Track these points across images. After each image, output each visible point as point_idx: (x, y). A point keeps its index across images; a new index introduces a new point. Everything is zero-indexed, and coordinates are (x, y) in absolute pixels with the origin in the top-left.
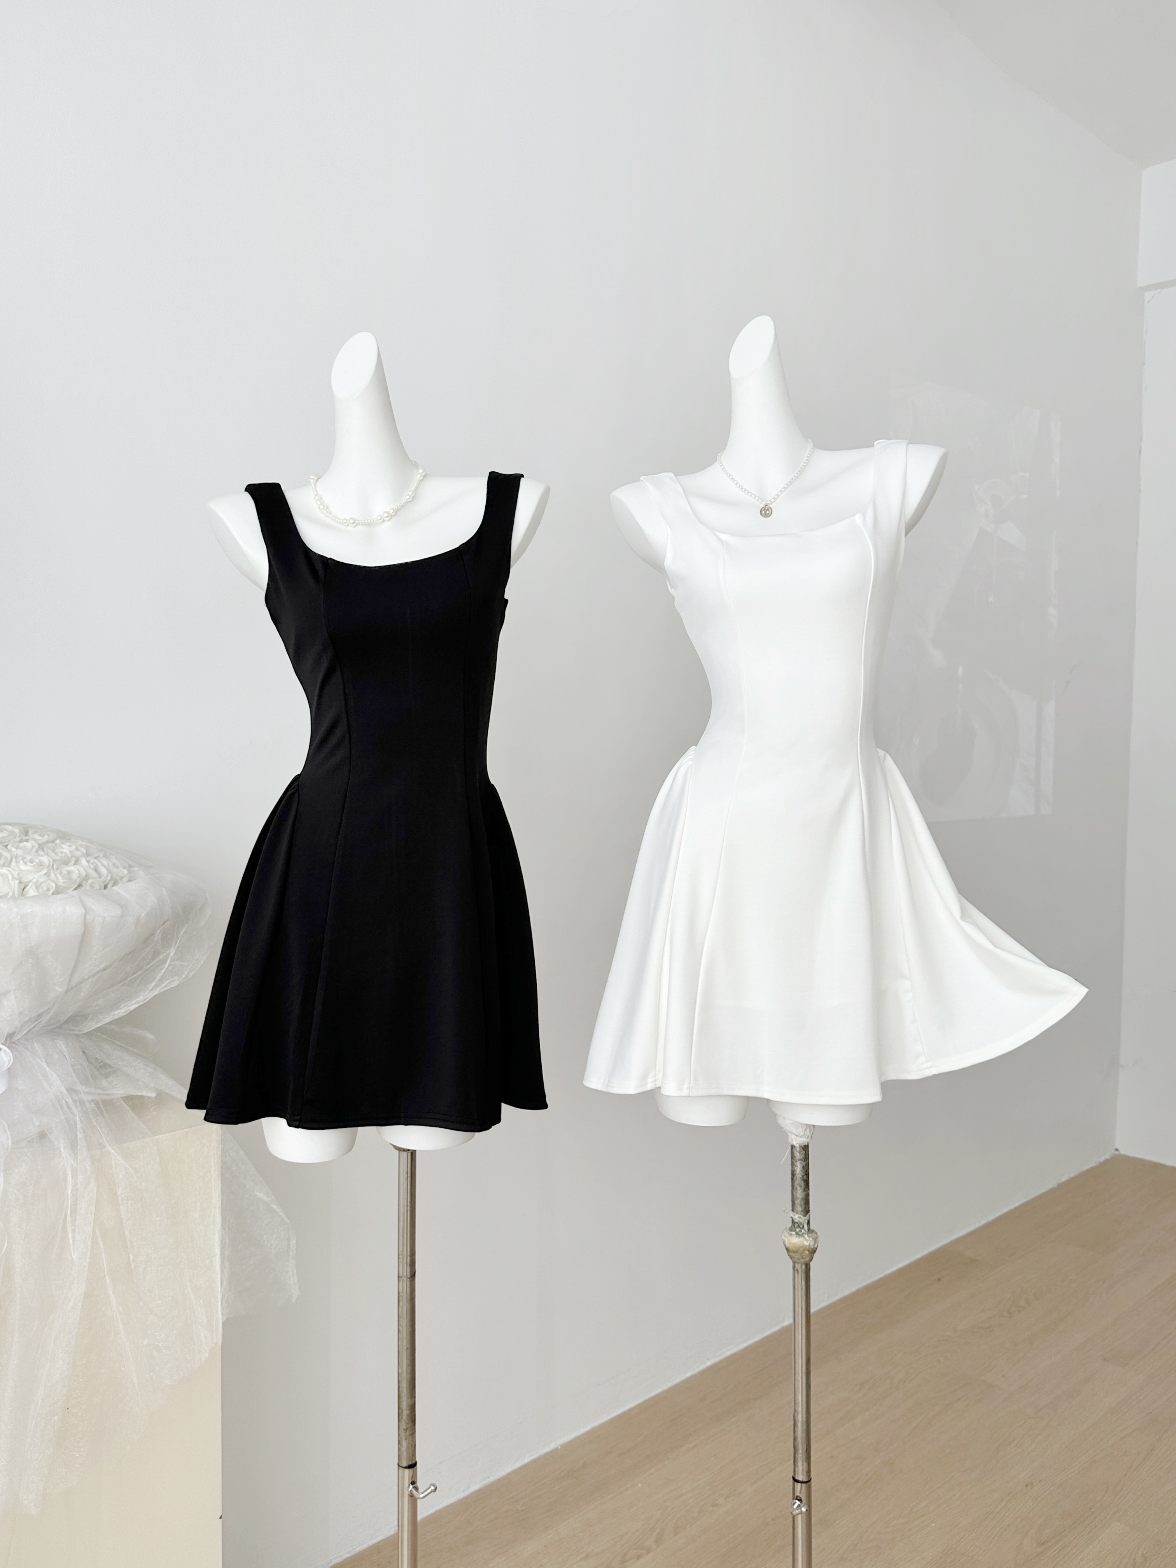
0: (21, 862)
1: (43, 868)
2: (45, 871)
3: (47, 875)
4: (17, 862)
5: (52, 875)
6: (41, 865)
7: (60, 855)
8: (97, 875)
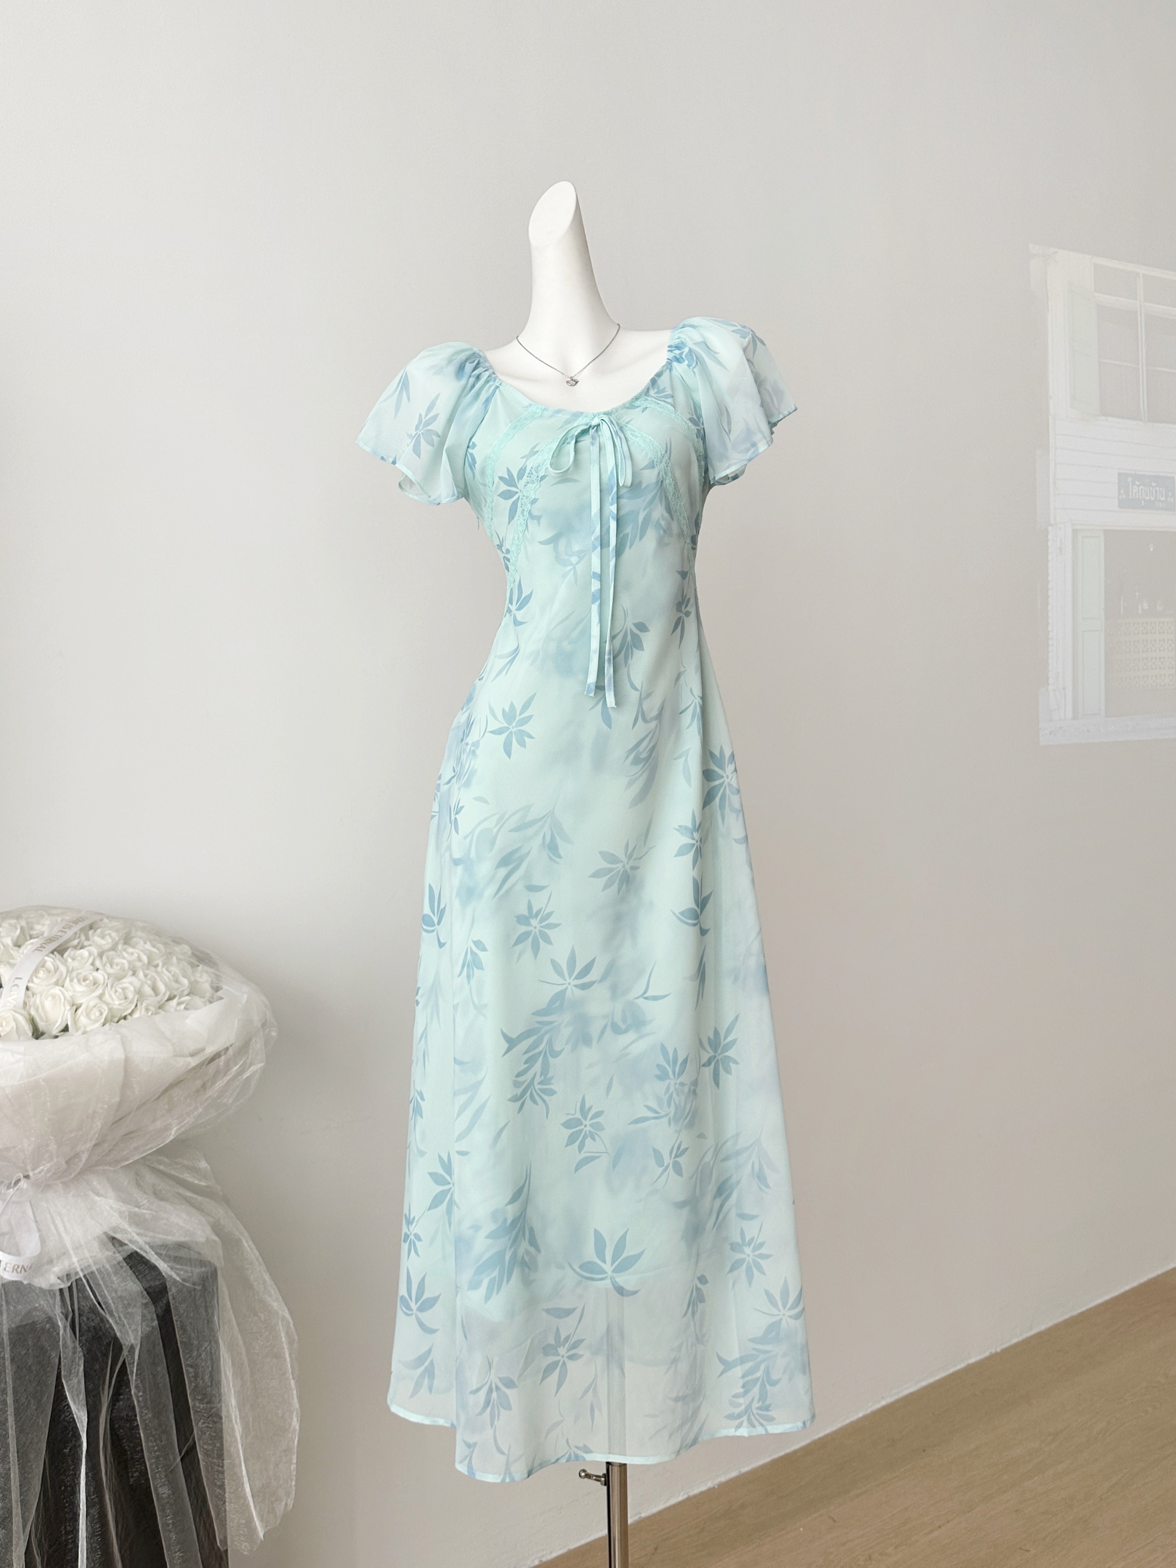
0: (75, 980)
1: (99, 985)
2: (99, 992)
3: (101, 997)
4: (71, 981)
5: (107, 997)
6: (94, 984)
7: (115, 967)
8: (152, 993)
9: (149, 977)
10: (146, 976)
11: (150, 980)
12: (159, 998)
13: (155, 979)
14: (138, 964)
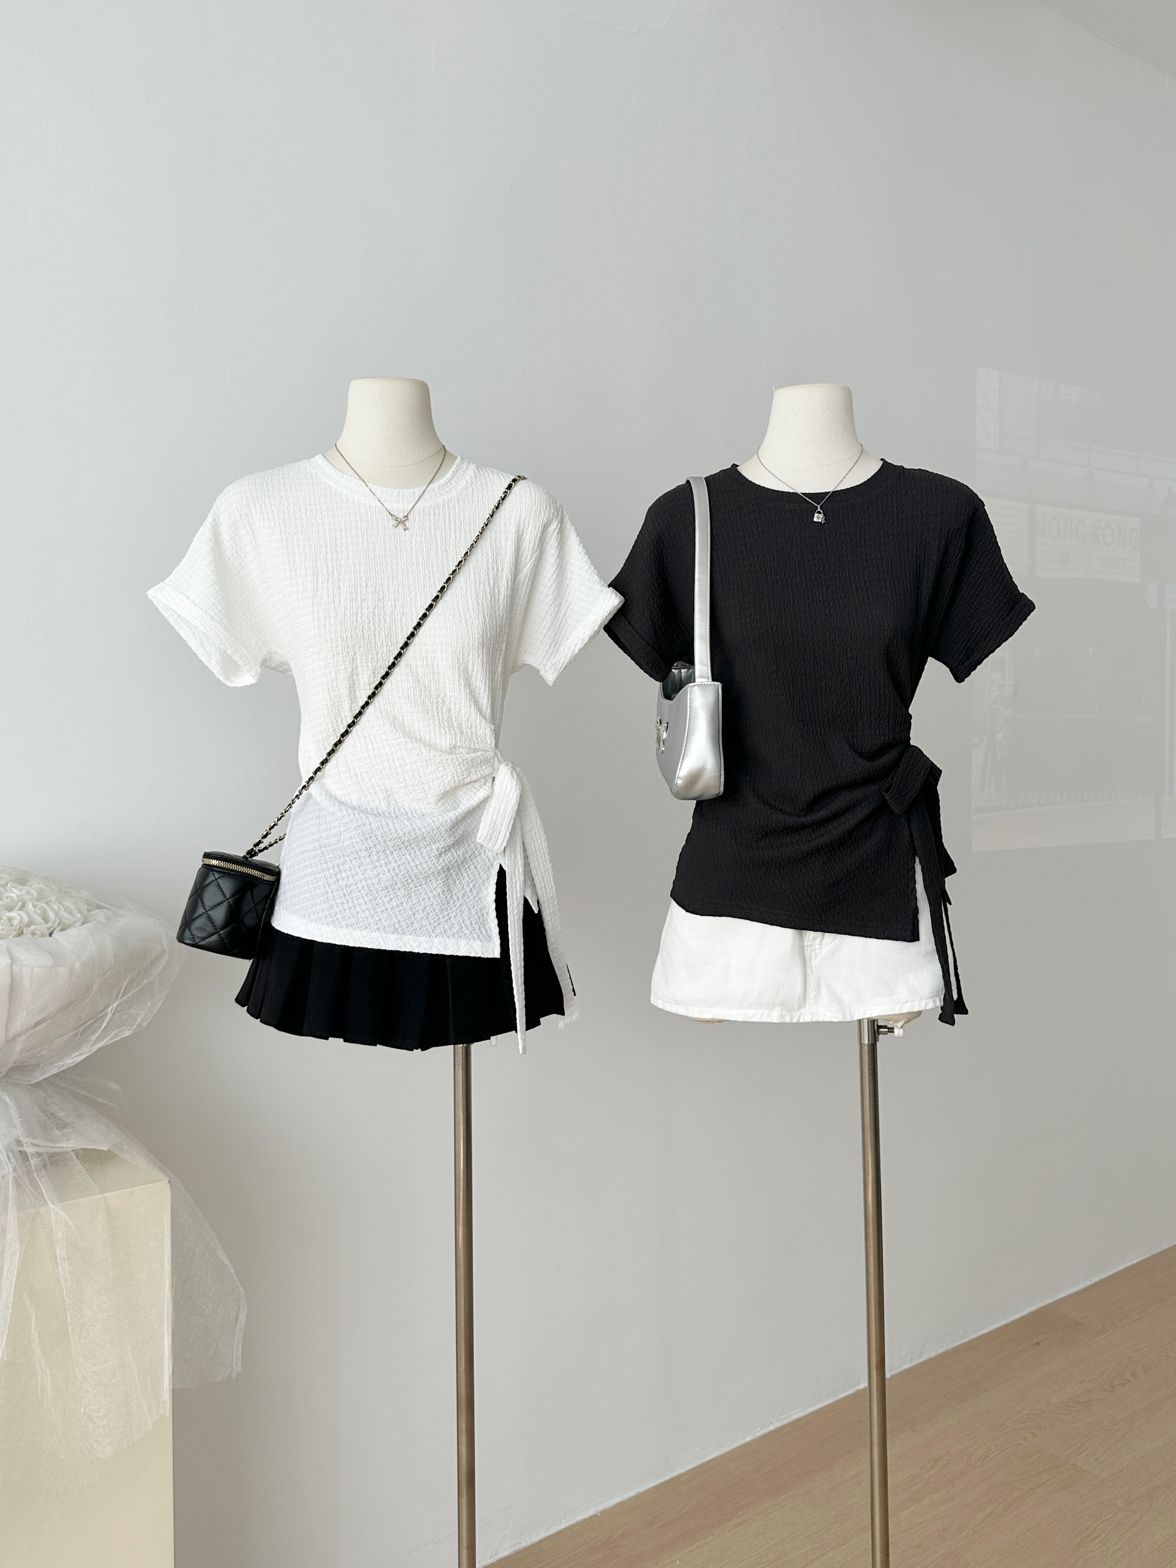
8: (43, 921)
9: (39, 907)
10: (35, 907)
11: (39, 909)
12: (49, 925)
13: (45, 908)
14: (27, 897)
